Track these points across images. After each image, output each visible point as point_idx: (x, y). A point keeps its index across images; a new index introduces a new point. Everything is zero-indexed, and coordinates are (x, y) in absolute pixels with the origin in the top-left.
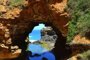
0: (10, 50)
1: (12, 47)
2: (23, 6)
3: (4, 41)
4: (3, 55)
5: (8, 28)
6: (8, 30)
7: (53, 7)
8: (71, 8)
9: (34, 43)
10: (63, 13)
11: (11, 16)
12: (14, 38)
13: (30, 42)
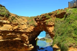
0: (28, 47)
1: (29, 45)
2: (35, 25)
3: (25, 42)
4: (25, 49)
5: (28, 36)
6: (28, 37)
7: (48, 29)
8: (55, 31)
9: (41, 39)
10: (52, 32)
11: (29, 30)
12: (30, 40)
13: (38, 39)
